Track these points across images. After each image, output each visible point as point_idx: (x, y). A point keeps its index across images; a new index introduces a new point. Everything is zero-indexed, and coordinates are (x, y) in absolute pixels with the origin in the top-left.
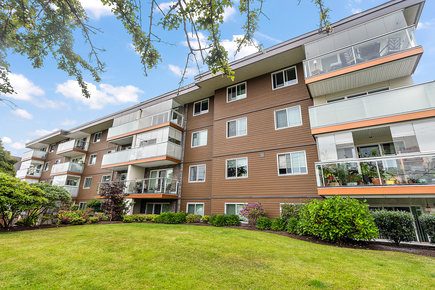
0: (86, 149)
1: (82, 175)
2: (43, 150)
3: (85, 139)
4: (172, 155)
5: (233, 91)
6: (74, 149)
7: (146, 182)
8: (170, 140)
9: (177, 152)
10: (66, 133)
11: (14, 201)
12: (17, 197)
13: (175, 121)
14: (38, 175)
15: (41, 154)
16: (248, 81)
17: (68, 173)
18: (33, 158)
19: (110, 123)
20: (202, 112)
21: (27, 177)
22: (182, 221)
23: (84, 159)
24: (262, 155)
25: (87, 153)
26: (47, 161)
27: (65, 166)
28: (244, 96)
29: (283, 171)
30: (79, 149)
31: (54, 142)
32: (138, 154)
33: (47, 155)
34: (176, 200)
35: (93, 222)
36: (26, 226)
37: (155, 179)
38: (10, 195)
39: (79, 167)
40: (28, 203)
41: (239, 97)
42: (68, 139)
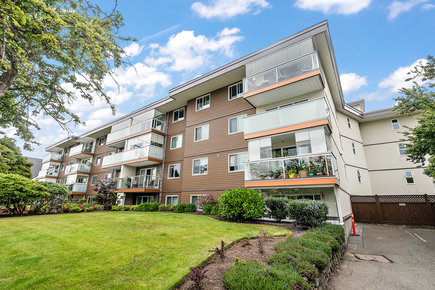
0: (93, 152)
1: (90, 174)
2: (60, 153)
3: (92, 143)
4: (154, 156)
5: (200, 101)
6: (82, 152)
7: (136, 179)
8: (153, 144)
9: (159, 154)
10: (76, 138)
11: (24, 195)
12: (26, 191)
13: (159, 128)
14: (56, 175)
15: (58, 157)
16: (212, 93)
17: (78, 172)
18: (52, 160)
19: (109, 130)
20: (180, 119)
21: (47, 177)
22: (156, 209)
23: (91, 161)
24: (218, 155)
25: (94, 155)
26: (63, 162)
27: (76, 167)
28: (208, 106)
29: (232, 168)
30: (87, 152)
31: (67, 146)
32: (129, 156)
33: (63, 157)
34: (158, 194)
35: (88, 211)
36: (35, 212)
37: (143, 176)
38: (21, 190)
39: (87, 168)
40: (34, 196)
41: (205, 107)
42: (78, 144)
